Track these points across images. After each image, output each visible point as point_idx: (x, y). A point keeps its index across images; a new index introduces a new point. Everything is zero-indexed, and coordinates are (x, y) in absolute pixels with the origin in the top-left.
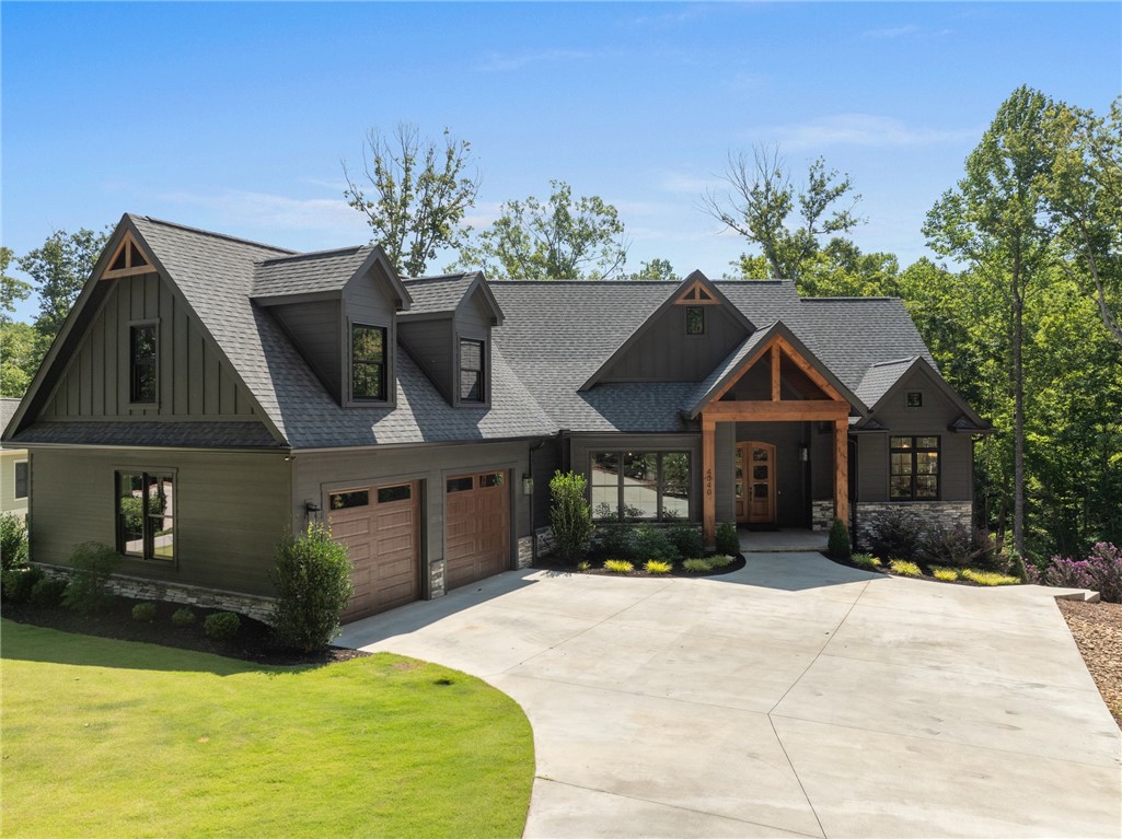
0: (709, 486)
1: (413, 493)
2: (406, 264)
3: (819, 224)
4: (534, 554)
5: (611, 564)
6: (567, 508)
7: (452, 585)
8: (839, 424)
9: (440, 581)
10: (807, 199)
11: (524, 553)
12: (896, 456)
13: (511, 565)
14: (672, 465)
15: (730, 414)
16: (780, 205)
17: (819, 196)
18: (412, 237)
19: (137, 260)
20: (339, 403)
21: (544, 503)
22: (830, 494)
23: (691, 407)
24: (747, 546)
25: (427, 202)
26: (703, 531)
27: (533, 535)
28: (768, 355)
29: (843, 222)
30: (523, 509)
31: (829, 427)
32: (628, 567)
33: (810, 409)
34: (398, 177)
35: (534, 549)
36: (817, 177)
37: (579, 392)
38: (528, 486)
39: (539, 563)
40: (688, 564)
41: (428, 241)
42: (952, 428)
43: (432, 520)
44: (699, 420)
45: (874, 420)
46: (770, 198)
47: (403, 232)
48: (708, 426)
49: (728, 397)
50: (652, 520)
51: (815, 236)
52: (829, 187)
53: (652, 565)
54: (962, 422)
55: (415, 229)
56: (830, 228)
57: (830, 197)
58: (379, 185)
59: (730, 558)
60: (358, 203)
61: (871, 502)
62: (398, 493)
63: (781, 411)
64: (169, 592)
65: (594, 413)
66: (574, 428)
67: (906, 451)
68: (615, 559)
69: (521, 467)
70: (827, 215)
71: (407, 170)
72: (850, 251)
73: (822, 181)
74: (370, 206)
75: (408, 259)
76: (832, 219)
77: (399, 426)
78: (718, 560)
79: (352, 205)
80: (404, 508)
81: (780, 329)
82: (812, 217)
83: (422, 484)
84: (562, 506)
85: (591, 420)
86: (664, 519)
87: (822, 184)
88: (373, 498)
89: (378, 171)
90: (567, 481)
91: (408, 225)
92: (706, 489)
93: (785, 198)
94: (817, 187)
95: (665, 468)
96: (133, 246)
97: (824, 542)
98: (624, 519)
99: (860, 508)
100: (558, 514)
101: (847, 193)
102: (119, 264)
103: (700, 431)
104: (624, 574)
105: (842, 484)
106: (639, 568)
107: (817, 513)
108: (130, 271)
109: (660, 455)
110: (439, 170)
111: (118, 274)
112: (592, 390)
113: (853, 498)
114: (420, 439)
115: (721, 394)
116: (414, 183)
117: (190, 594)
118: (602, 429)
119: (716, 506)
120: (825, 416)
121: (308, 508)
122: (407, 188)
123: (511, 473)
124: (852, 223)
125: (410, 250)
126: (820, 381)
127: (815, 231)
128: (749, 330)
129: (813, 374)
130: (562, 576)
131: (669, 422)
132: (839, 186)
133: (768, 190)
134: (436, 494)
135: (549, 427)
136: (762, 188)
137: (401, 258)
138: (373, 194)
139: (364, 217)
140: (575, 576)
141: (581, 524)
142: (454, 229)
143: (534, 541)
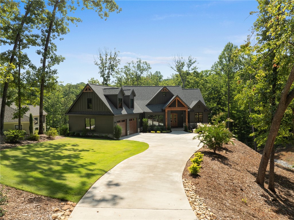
0: (166, 120)
1: (125, 121)
2: (106, 76)
3: (190, 69)
4: (140, 131)
5: (152, 132)
6: (145, 124)
7: (130, 134)
8: (186, 111)
9: (128, 133)
10: (188, 64)
11: (139, 130)
12: (196, 116)
13: (137, 132)
14: (161, 117)
15: (170, 109)
16: (183, 65)
17: (190, 63)
18: (107, 71)
19: (89, 90)
20: (117, 109)
21: (142, 122)
22: (185, 122)
23: (164, 108)
24: (172, 130)
25: (110, 63)
26: (166, 127)
27: (140, 128)
28: (175, 100)
29: (195, 68)
30: (138, 123)
31: (185, 111)
32: (154, 132)
33: (182, 108)
34: (104, 58)
35: (140, 130)
36: (190, 59)
37: (146, 106)
38: (139, 120)
39: (141, 132)
40: (163, 132)
41: (110, 72)
42: (204, 111)
43: (128, 125)
44: (165, 110)
45: (193, 110)
46: (180, 64)
47: (105, 70)
48: (166, 111)
49: (169, 107)
50: (158, 126)
51: (189, 71)
52: (192, 61)
53: (158, 132)
54: (206, 110)
55: (108, 69)
56: (192, 70)
57: (192, 63)
58: (100, 60)
59: (169, 131)
60: (96, 64)
61: (192, 123)
62: (123, 121)
63: (177, 109)
64: (94, 134)
65: (148, 109)
66: (145, 111)
67: (198, 115)
68: (152, 131)
69: (138, 117)
70: (192, 67)
71: (106, 57)
72: (198, 73)
73: (191, 60)
74: (99, 65)
75: (107, 75)
76: (193, 68)
77: (124, 112)
78: (168, 131)
79: (95, 64)
80: (124, 123)
81: (177, 96)
82: (189, 67)
83: (126, 120)
84: (144, 123)
85: (148, 110)
86: (159, 125)
87: (191, 61)
88: (121, 121)
89: (100, 57)
90: (145, 119)
91: (107, 68)
92: (166, 121)
93: (183, 63)
94: (190, 61)
95: (160, 118)
96: (89, 88)
97: (184, 129)
98: (153, 126)
99: (190, 124)
100: (144, 124)
101: (196, 62)
102: (86, 90)
103: (165, 112)
104: (154, 133)
105: (187, 120)
106: (156, 132)
107: (184, 125)
108: (88, 91)
109: (159, 115)
110: (113, 57)
111: (86, 91)
112: (148, 105)
113: (189, 122)
114: (127, 114)
115: (168, 106)
116: (107, 59)
117: (98, 134)
118: (150, 112)
119: (168, 123)
120: (184, 109)
121: (115, 122)
122: (106, 60)
123: (137, 118)
124: (197, 69)
125: (107, 73)
126: (183, 104)
127: (189, 70)
128: (173, 96)
129: (182, 103)
130: (145, 133)
131: (160, 111)
132: (194, 61)
133: (180, 62)
134: (128, 121)
135: (142, 111)
136: (179, 61)
137: (105, 75)
138: (99, 62)
139: (98, 67)
140: (147, 133)
141: (147, 126)
142: (116, 69)
143: (140, 129)
